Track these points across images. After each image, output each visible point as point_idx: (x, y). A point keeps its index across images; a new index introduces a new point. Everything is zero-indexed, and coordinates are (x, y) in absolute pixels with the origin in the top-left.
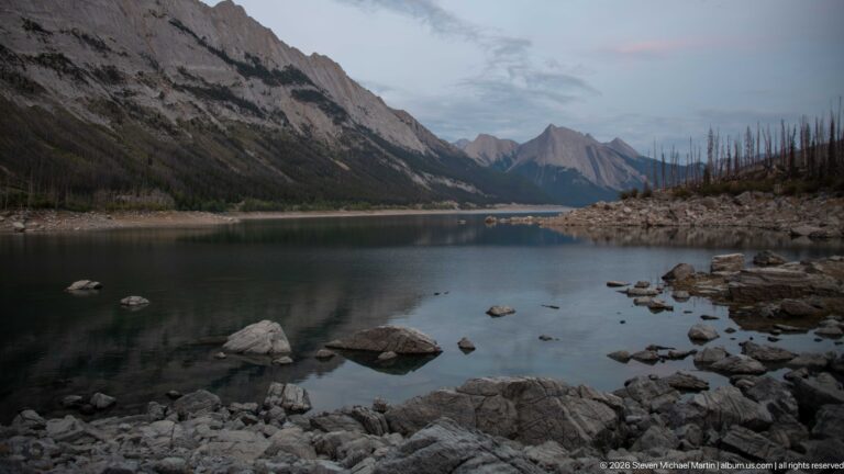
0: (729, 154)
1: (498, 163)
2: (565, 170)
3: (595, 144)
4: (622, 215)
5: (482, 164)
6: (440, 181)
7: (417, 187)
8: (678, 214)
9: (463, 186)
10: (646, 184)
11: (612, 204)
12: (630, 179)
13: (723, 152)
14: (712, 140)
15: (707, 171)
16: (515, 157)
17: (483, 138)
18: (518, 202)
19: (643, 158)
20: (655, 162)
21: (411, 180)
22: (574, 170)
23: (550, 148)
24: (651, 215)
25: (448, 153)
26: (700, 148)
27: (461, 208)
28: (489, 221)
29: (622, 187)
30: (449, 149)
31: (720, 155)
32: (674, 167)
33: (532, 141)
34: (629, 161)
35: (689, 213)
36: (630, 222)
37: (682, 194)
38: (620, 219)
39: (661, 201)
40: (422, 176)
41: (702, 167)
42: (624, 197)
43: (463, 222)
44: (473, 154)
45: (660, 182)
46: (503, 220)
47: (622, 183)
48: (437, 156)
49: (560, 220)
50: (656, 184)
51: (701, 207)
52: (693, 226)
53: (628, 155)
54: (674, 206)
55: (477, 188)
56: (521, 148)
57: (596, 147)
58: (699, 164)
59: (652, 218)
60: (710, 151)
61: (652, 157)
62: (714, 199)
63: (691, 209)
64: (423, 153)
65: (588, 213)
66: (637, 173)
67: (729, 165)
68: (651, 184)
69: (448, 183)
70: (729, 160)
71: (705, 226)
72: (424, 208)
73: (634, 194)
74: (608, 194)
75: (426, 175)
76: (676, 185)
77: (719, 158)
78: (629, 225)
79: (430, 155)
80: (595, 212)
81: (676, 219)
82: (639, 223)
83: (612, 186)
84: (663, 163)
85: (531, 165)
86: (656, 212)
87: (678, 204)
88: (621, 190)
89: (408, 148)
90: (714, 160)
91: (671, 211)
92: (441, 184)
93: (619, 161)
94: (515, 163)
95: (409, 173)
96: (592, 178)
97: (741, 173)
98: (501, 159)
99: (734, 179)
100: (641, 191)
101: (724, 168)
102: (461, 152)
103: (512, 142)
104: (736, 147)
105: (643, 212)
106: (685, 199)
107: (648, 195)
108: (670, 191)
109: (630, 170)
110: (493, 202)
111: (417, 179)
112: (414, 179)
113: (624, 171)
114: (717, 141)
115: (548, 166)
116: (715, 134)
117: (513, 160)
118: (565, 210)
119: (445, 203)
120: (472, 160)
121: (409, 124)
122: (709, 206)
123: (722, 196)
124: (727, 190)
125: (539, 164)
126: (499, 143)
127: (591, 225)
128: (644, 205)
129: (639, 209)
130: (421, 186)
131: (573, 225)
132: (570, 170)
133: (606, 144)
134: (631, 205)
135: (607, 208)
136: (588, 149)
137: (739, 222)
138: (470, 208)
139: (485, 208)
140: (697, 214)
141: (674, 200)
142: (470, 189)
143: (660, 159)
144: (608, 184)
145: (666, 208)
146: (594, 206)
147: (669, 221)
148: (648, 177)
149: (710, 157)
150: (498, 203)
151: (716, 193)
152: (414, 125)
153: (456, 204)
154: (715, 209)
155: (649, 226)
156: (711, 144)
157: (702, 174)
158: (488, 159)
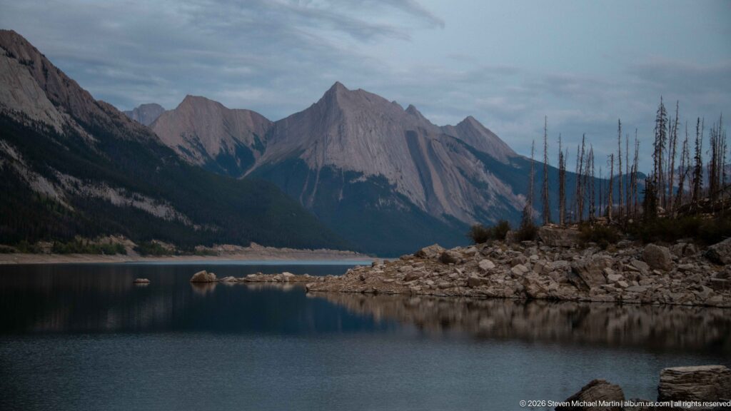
0: (698, 158)
1: (224, 158)
2: (362, 179)
3: (426, 127)
4: (475, 275)
5: (189, 160)
6: (96, 192)
7: (44, 204)
8: (589, 277)
9: (146, 205)
10: (525, 213)
11: (456, 252)
12: (491, 203)
13: (685, 151)
14: (662, 126)
15: (652, 190)
16: (260, 147)
17: (194, 104)
18: (264, 242)
19: (521, 160)
20: (545, 168)
21: (28, 189)
22: (382, 179)
23: (333, 132)
24: (534, 276)
25: (116, 132)
26: (638, 143)
27: (142, 251)
28: (201, 282)
29: (476, 217)
30: (119, 125)
31: (678, 160)
32: (584, 180)
33: (297, 116)
34: (492, 165)
35: (613, 277)
36: (490, 290)
37: (599, 237)
38: (470, 283)
39: (553, 246)
40: (55, 181)
41: (642, 182)
42: (480, 237)
43: (144, 282)
44: (170, 137)
45: (555, 212)
46: (230, 280)
47: (477, 209)
48: (91, 137)
49: (348, 281)
50: (546, 214)
51: (636, 263)
52: (619, 302)
53: (490, 152)
54: (582, 259)
55: (178, 209)
56: (274, 130)
57: (425, 132)
58: (634, 175)
59: (537, 283)
60: (658, 150)
61: (539, 158)
62: (665, 250)
63: (616, 267)
64: (59, 129)
65: (407, 268)
66: (508, 189)
67: (696, 181)
68: (535, 214)
69: (114, 197)
70: (698, 170)
71: (645, 304)
72: (56, 250)
73: (500, 234)
74: (449, 231)
75: (64, 178)
76: (586, 217)
77: (677, 164)
78: (489, 297)
79: (76, 134)
80: (421, 268)
81: (586, 288)
82: (509, 292)
83: (458, 215)
84: (562, 172)
85: (294, 166)
86: (543, 272)
87: (589, 257)
88: (477, 223)
89: (23, 115)
90: (665, 168)
91: (575, 271)
92: (99, 199)
93: (472, 164)
94: (260, 160)
95: (24, 172)
96: (418, 197)
97: (722, 198)
98: (233, 152)
99: (707, 208)
100: (515, 226)
101: (687, 187)
102: (146, 132)
103: (255, 116)
104: (714, 144)
105: (516, 270)
106: (604, 248)
107: (528, 235)
108: (574, 229)
109: (492, 182)
110: (210, 241)
111: (43, 186)
112: (34, 186)
113: (482, 186)
114: (675, 130)
115: (327, 171)
116: (670, 114)
117: (256, 153)
118: (361, 261)
119: (105, 240)
120: (167, 151)
121: (29, 64)
122: (655, 263)
123: (681, 244)
124: (692, 232)
125: (312, 165)
126: (229, 117)
127: (411, 294)
128: (521, 256)
129: (511, 264)
130: (52, 202)
131: (375, 293)
132: (373, 178)
133: (447, 127)
134: (493, 256)
135: (446, 259)
136: (411, 137)
137: (718, 299)
138: (160, 253)
139: (194, 252)
140: (630, 279)
141: (581, 248)
142: (161, 211)
143: (554, 163)
144: (449, 211)
145: (565, 263)
146: (420, 255)
147: (571, 291)
148: (529, 198)
149: (658, 163)
150: (219, 243)
151: (669, 237)
152: (38, 64)
153: (129, 244)
154: (665, 270)
155: (530, 299)
156: (662, 136)
157: (641, 197)
158: (204, 153)
